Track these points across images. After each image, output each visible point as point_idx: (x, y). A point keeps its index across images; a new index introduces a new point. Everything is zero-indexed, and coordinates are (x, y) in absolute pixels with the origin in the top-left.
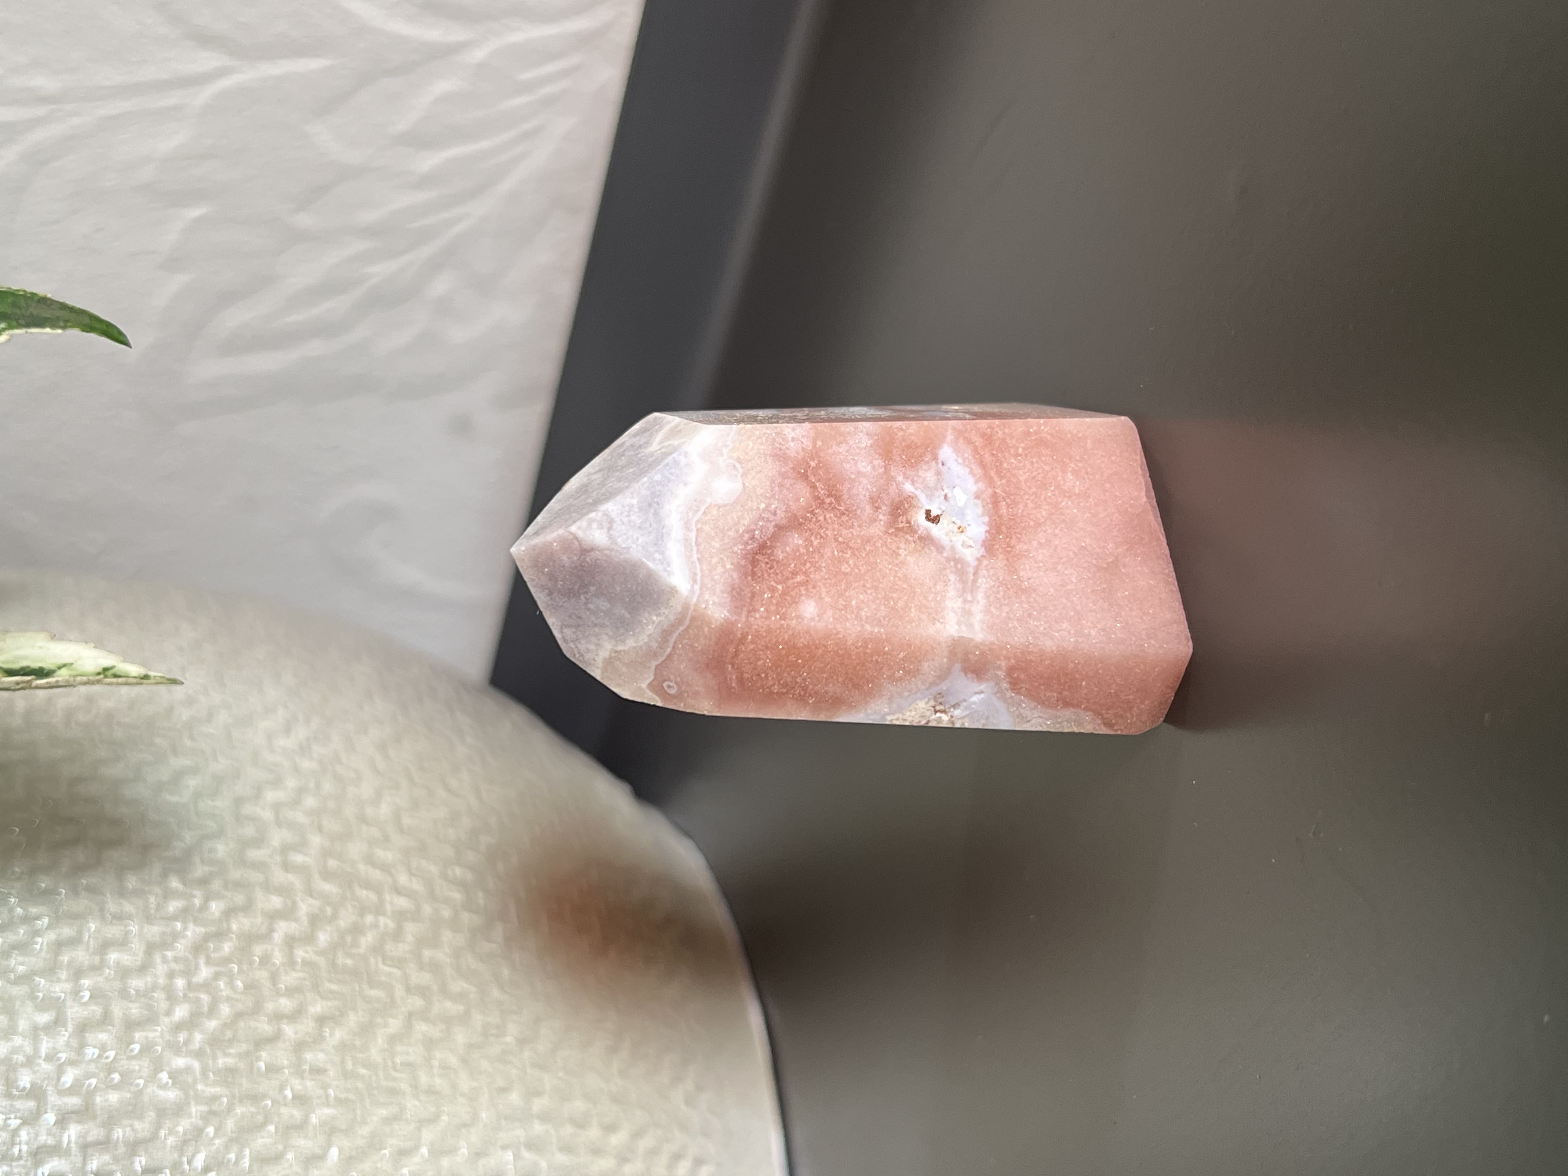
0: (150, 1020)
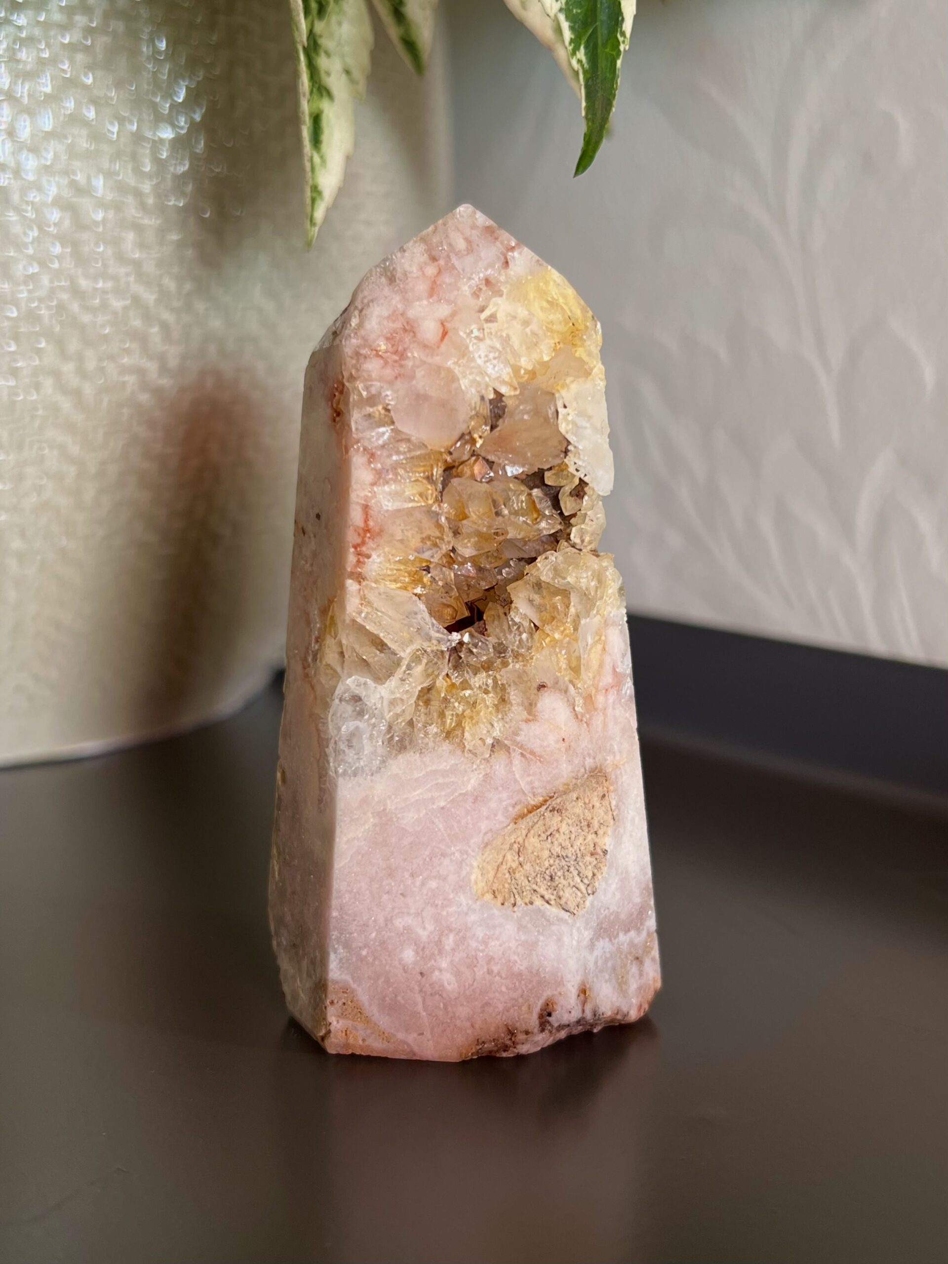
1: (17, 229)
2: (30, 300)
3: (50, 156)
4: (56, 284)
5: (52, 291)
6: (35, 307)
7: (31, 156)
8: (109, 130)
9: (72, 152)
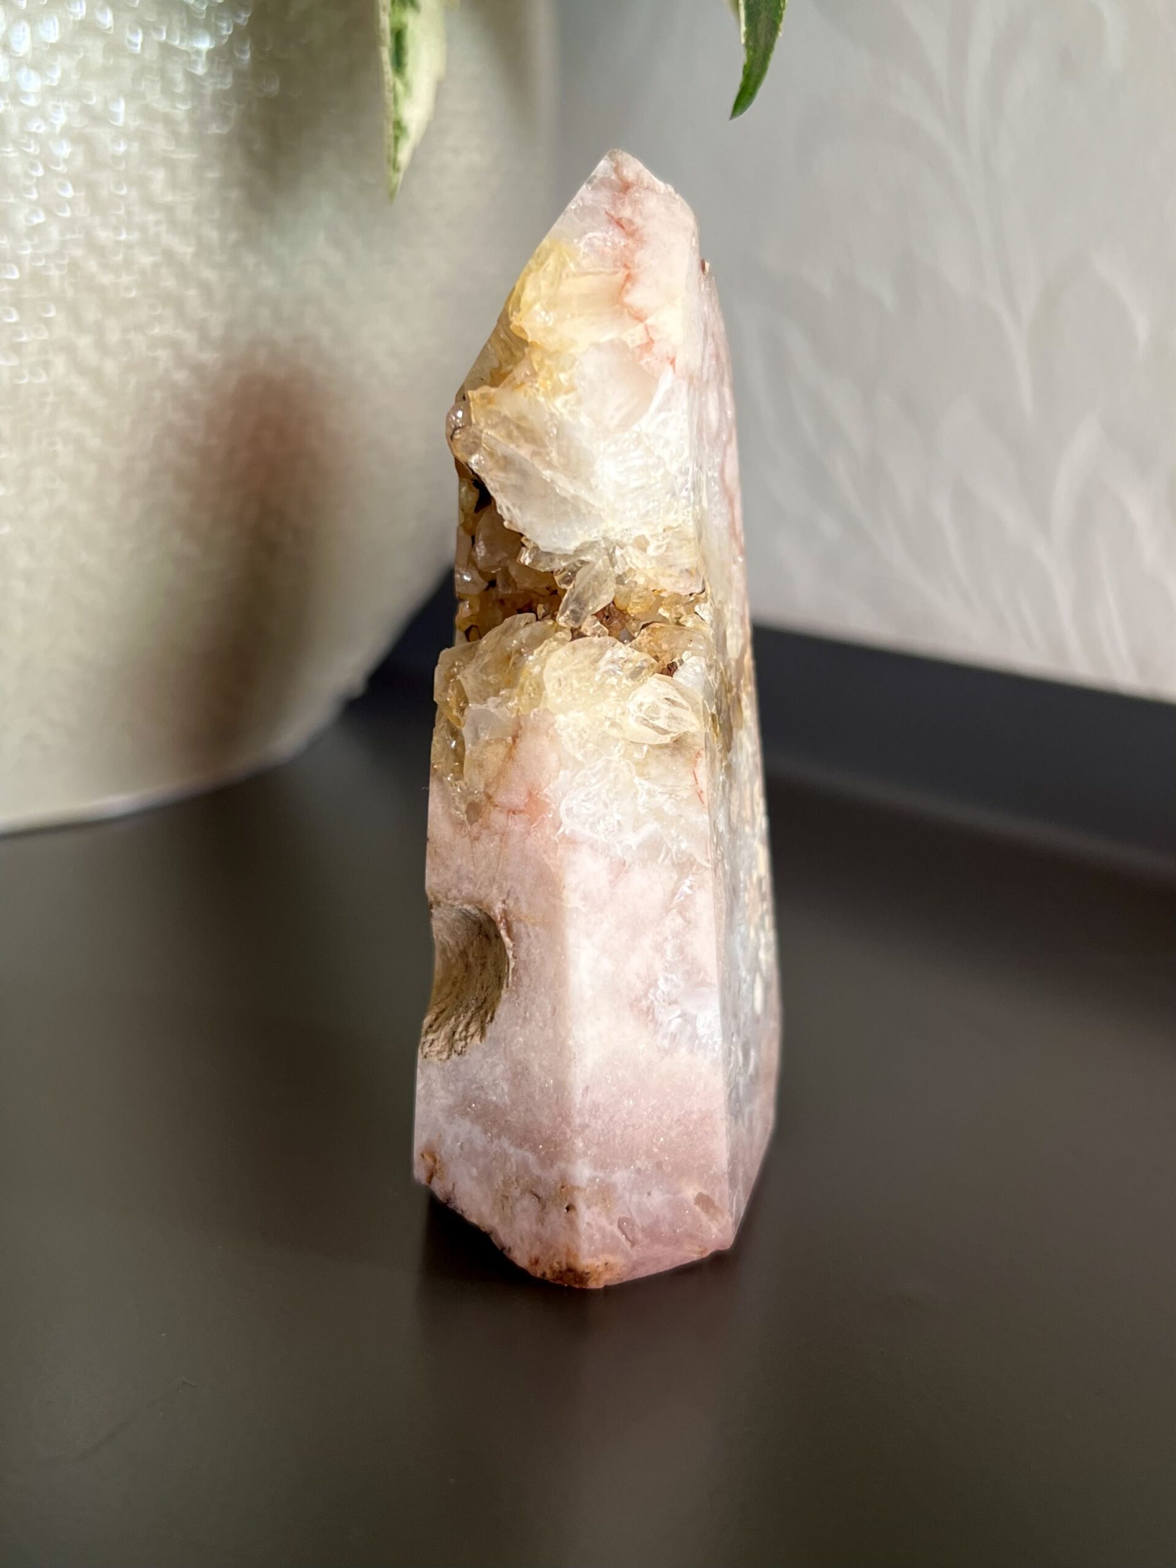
0: (96, 204)
1: (17, 168)
2: (35, 257)
3: (57, 75)
4: (68, 237)
5: (64, 244)
6: (43, 266)
7: (33, 74)
8: (130, 42)
9: (84, 68)
